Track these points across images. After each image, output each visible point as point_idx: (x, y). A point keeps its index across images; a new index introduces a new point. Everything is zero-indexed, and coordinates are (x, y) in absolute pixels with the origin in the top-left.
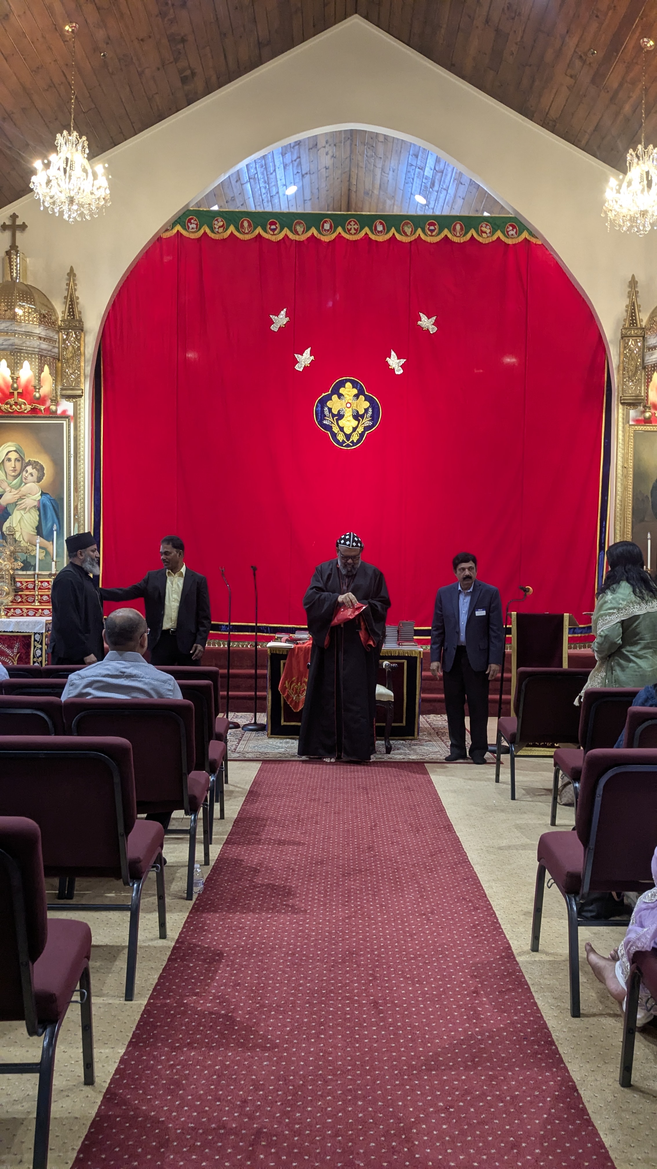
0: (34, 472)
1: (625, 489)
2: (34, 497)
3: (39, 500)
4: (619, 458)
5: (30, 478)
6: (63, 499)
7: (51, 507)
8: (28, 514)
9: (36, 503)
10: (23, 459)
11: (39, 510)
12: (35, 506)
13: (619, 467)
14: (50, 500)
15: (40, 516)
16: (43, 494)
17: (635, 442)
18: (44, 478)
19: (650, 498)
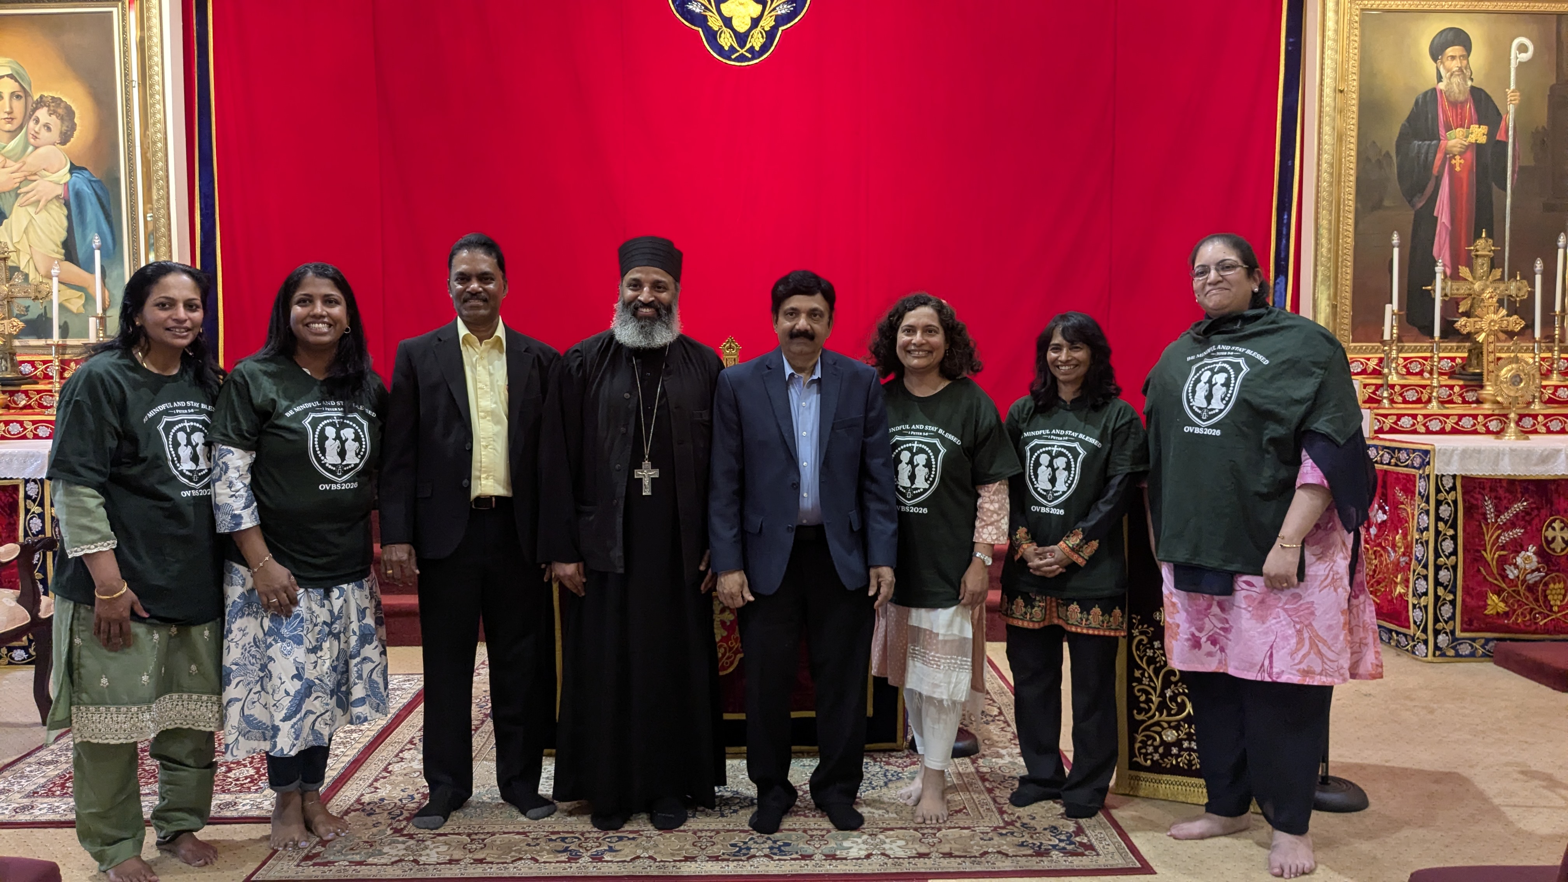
0: (54, 121)
1: (1340, 138)
2: (54, 177)
3: (66, 184)
4: (1328, 71)
5: (44, 133)
6: (118, 180)
7: (94, 199)
8: (44, 214)
9: (60, 191)
10: (27, 94)
11: (67, 204)
12: (57, 197)
13: (1328, 91)
14: (90, 181)
15: (69, 217)
16: (73, 169)
17: (1362, 35)
18: (76, 134)
19: (1394, 158)
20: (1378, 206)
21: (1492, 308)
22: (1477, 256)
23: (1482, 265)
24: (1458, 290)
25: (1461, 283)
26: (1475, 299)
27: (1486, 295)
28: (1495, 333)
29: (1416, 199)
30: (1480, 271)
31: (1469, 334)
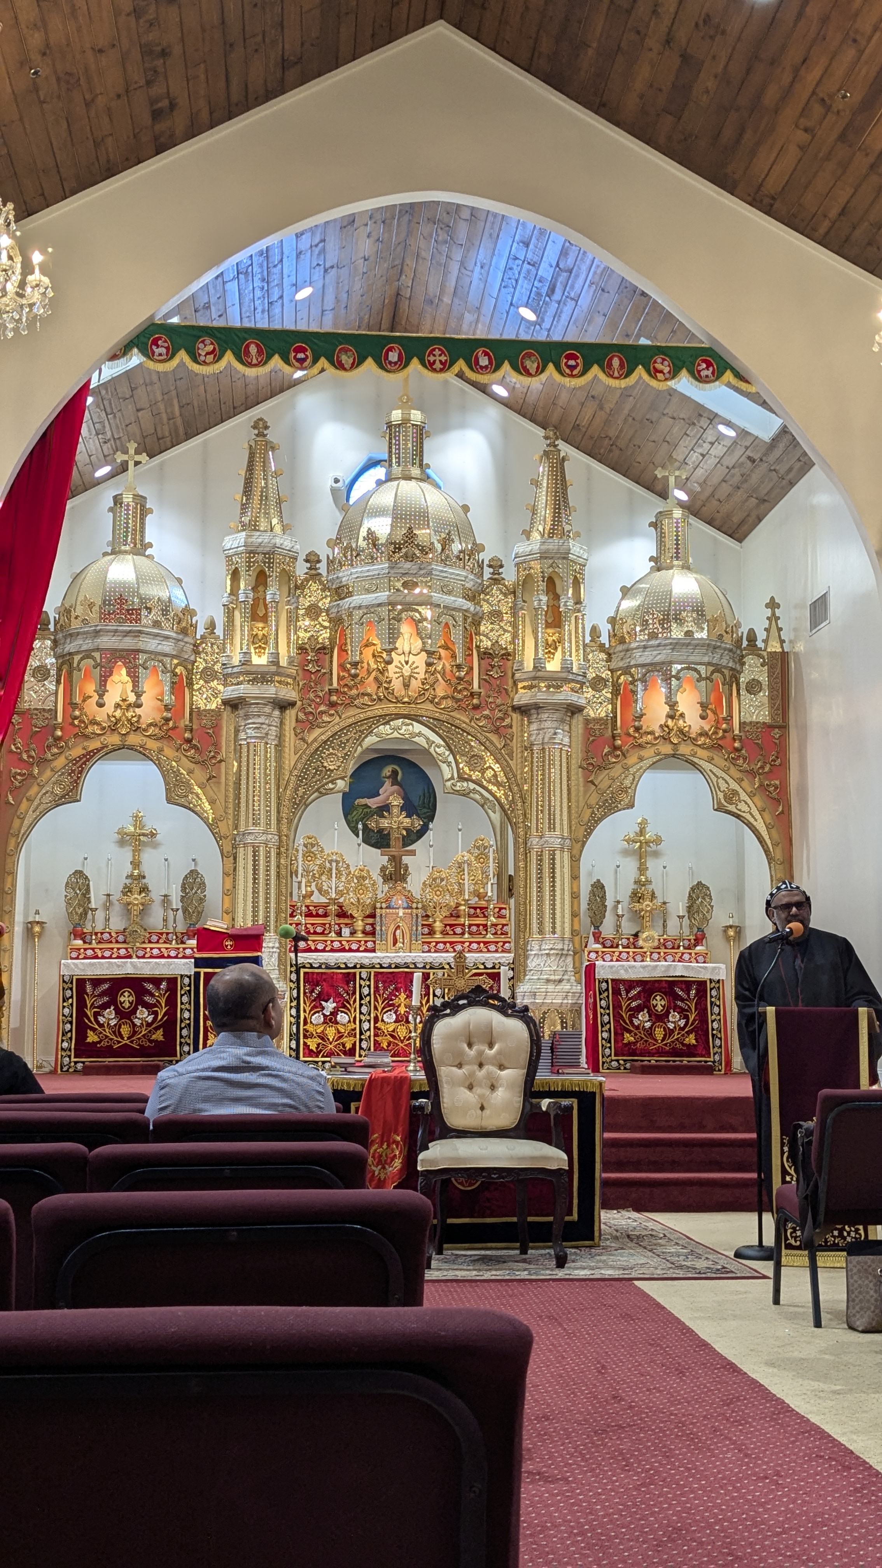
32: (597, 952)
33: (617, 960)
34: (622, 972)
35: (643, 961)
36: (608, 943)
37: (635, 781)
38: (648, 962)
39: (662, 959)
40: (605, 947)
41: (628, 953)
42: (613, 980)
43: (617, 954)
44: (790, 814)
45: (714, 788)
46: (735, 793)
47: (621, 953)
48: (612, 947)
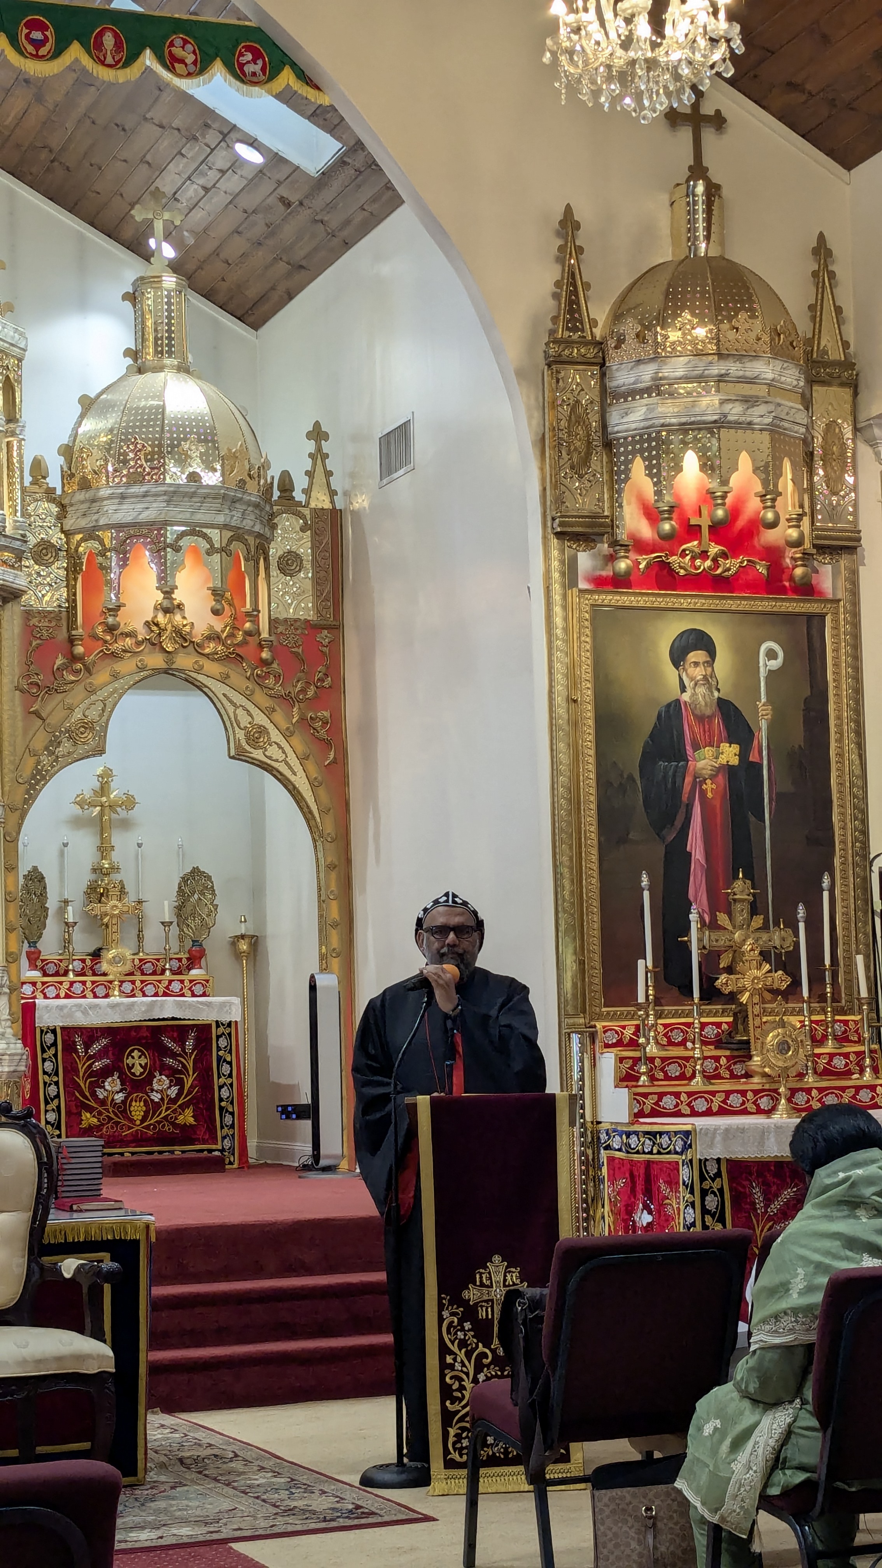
1: (576, 756)
4: (559, 677)
17: (594, 636)
19: (639, 782)
20: (623, 840)
21: (755, 962)
22: (735, 900)
23: (741, 912)
24: (717, 941)
25: (721, 933)
26: (736, 951)
27: (747, 947)
28: (760, 992)
29: (664, 832)
30: (739, 919)
31: (731, 993)
32: (34, 984)
33: (67, 996)
34: (79, 1015)
35: (107, 996)
36: (51, 969)
37: (107, 711)
38: (116, 998)
39: (138, 992)
40: (45, 974)
41: (84, 983)
42: (63, 1029)
43: (66, 985)
44: (345, 764)
45: (228, 724)
46: (262, 730)
47: (72, 983)
48: (57, 974)
